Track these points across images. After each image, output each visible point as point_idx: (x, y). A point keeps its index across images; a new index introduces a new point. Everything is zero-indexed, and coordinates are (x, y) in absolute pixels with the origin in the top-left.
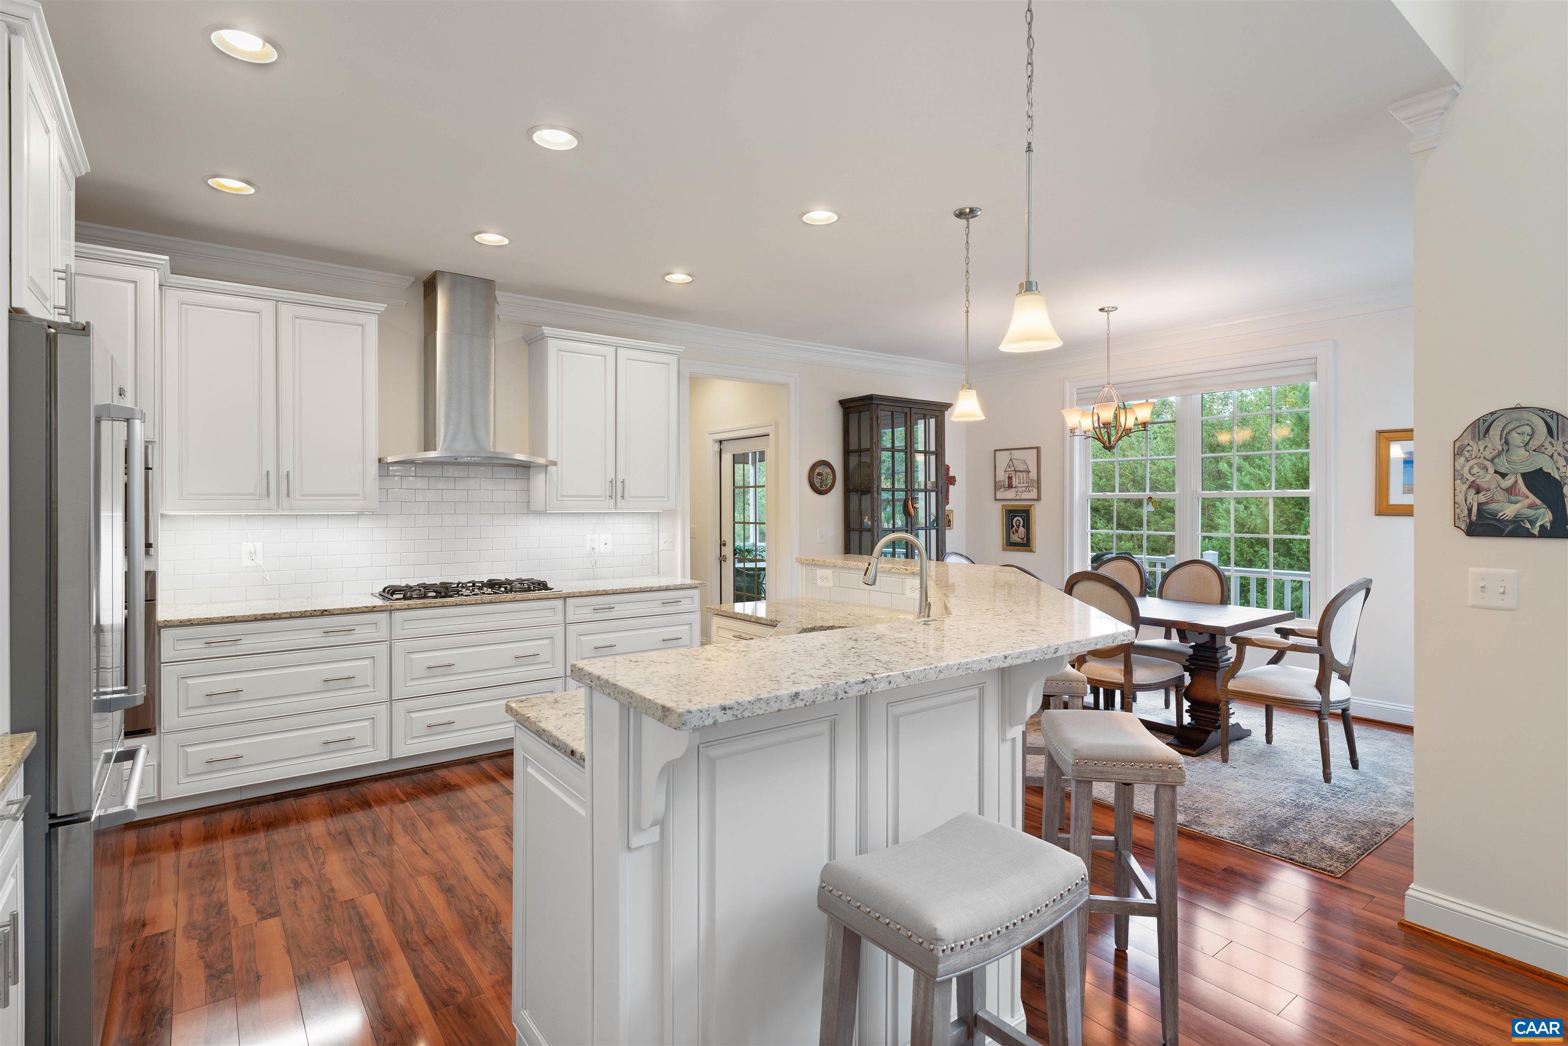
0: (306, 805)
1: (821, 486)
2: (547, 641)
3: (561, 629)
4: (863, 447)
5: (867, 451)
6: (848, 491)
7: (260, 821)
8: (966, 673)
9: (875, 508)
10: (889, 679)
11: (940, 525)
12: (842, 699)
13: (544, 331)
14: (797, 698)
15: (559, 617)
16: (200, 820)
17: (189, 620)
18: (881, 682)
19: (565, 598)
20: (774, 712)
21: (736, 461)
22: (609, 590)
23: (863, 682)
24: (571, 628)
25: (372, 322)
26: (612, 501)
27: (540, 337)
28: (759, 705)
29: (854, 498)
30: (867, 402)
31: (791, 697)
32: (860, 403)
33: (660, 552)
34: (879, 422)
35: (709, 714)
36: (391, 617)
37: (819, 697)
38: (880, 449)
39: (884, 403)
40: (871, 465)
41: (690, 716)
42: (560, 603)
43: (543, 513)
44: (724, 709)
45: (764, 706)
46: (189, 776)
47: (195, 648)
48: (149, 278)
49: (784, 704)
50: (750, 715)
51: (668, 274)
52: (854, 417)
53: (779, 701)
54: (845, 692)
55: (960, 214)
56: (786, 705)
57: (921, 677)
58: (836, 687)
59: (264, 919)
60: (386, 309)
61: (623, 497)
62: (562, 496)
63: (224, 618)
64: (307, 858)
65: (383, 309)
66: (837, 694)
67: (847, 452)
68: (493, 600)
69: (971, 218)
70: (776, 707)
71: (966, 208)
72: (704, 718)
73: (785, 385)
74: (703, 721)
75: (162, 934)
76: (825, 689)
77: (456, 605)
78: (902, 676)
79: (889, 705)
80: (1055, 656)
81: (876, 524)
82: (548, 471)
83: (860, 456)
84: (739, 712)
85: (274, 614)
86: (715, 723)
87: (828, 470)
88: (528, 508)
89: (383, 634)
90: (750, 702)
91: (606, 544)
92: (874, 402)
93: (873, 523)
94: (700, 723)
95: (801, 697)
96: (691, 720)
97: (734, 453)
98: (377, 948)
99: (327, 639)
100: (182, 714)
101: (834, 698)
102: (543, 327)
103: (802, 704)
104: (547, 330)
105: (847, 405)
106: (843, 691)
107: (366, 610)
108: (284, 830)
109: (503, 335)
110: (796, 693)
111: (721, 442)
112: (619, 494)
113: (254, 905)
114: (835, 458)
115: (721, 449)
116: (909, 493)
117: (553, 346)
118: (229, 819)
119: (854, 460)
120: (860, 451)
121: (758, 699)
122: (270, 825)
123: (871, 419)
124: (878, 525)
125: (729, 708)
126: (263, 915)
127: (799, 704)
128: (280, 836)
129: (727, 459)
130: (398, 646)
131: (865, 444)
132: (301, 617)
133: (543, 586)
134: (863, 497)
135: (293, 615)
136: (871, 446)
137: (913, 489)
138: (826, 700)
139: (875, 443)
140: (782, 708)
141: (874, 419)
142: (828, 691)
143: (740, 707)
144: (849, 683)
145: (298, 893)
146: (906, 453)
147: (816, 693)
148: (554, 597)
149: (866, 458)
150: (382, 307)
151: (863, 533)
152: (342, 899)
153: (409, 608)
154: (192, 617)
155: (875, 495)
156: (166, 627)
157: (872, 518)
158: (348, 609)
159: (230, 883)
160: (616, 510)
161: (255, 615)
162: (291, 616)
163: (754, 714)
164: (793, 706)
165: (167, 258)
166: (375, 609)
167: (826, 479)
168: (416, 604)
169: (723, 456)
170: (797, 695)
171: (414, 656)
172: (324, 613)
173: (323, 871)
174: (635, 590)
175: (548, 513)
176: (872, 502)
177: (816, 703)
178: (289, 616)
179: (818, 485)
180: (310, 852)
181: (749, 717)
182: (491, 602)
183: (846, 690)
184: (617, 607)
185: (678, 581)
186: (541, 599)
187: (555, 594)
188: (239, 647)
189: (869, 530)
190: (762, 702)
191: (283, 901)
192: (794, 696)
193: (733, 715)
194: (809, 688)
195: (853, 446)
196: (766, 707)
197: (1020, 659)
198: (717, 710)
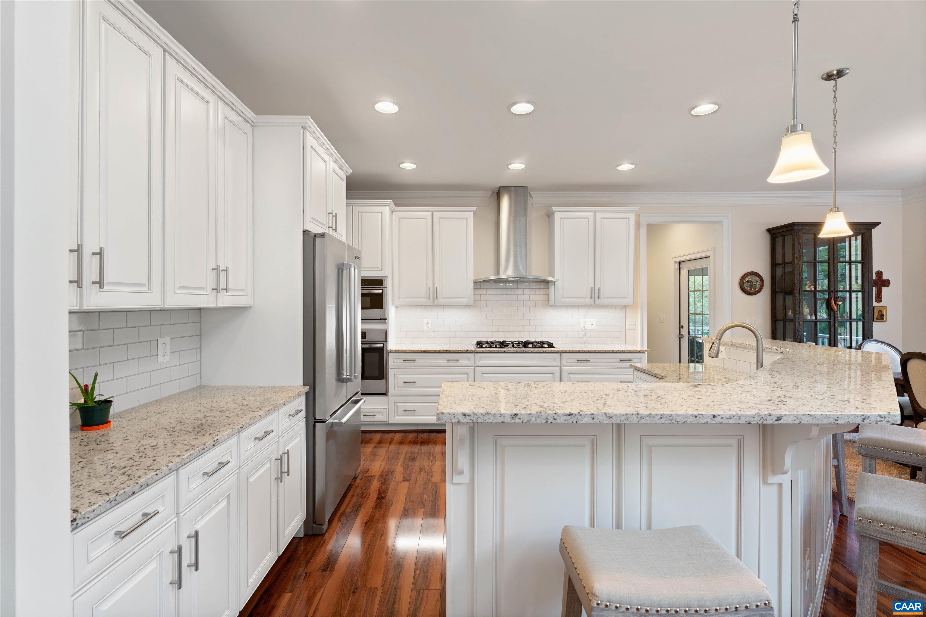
0: (439, 437)
1: (751, 290)
2: (551, 375)
3: (558, 370)
4: (787, 260)
5: (789, 263)
6: (774, 293)
7: (420, 440)
8: (669, 422)
9: (797, 305)
10: (592, 416)
11: (866, 318)
12: (551, 423)
13: (553, 209)
14: (516, 417)
15: (558, 363)
16: (402, 435)
17: (398, 350)
18: (585, 417)
19: (561, 352)
20: (499, 423)
21: (690, 274)
22: (586, 350)
23: (569, 415)
24: (564, 370)
25: (470, 216)
26: (592, 300)
27: (551, 213)
28: (488, 417)
29: (780, 297)
30: (790, 228)
31: (511, 415)
32: (783, 230)
33: (626, 330)
34: (801, 241)
35: (455, 417)
36: (475, 356)
37: (533, 419)
38: (801, 261)
39: (805, 228)
40: (793, 273)
41: (442, 415)
42: (558, 355)
43: (553, 307)
44: (465, 415)
45: (492, 417)
46: (398, 415)
47: (400, 362)
48: (386, 210)
49: (505, 419)
50: (482, 421)
51: (619, 165)
52: (779, 240)
53: (502, 417)
54: (554, 419)
55: (829, 77)
56: (508, 420)
57: (623, 419)
58: (546, 415)
59: (404, 481)
60: (476, 209)
61: (598, 298)
62: (563, 297)
63: (410, 350)
64: (429, 460)
65: (475, 209)
66: (547, 419)
67: (774, 265)
68: (522, 351)
69: (838, 78)
70: (501, 420)
71: (833, 71)
72: (451, 418)
73: (721, 223)
74: (451, 420)
75: (372, 476)
76: (538, 415)
77: (504, 352)
78: (604, 416)
79: (642, 437)
80: (777, 422)
81: (797, 317)
82: (555, 284)
83: (784, 267)
84: (474, 419)
85: (428, 350)
86: (459, 422)
87: (757, 278)
88: (548, 304)
89: (471, 363)
90: (482, 414)
91: (592, 324)
92: (795, 228)
93: (794, 316)
94: (449, 420)
95: (519, 417)
96: (443, 418)
97: (688, 269)
98: (436, 507)
99: (448, 363)
100: (396, 389)
101: (545, 421)
102: (552, 207)
103: (520, 421)
104: (554, 208)
105: (774, 232)
106: (552, 418)
107: (464, 351)
108: (426, 446)
109: (534, 214)
110: (515, 414)
111: (680, 263)
112: (597, 296)
113: (403, 474)
114: (764, 270)
115: (680, 268)
116: (832, 294)
117: (558, 217)
118: (411, 436)
119: (779, 271)
120: (784, 264)
121: (487, 413)
122: (424, 443)
123: (793, 240)
124: (799, 317)
125: (468, 415)
126: (405, 480)
127: (517, 420)
128: (425, 449)
129: (684, 273)
130: (478, 369)
131: (789, 258)
132: (438, 352)
133: (551, 346)
134: (787, 297)
135: (435, 351)
136: (793, 260)
137: (836, 290)
138: (538, 421)
139: (797, 258)
140: (505, 421)
141: (796, 240)
142: (540, 417)
143: (475, 416)
144: (557, 414)
145: (420, 474)
146: (829, 263)
147: (530, 416)
148: (554, 352)
149: (788, 269)
150: (474, 208)
151: (787, 323)
152: (433, 482)
153: (483, 352)
154: (399, 349)
155: (797, 295)
156: (390, 352)
157: (794, 312)
158: (457, 350)
159: (400, 463)
160: (595, 305)
161: (421, 350)
162: (434, 352)
163: (485, 421)
164: (513, 421)
165: (391, 200)
166: (468, 351)
167: (755, 285)
168: (486, 350)
169: (682, 271)
170: (516, 415)
171: (485, 375)
172: (447, 351)
173: (432, 467)
174: (603, 351)
175: (556, 307)
176: (794, 300)
177: (531, 422)
178: (433, 351)
179: (748, 289)
180: (431, 457)
181: (481, 422)
182: (521, 352)
183: (555, 418)
184: (591, 360)
185: (639, 348)
186: (547, 352)
187: (555, 350)
188: (415, 363)
189: (791, 321)
190: (490, 415)
191: (413, 477)
192: (514, 415)
193: (470, 419)
194: (526, 412)
195: (779, 260)
196: (493, 419)
197: (731, 420)
198: (460, 416)
